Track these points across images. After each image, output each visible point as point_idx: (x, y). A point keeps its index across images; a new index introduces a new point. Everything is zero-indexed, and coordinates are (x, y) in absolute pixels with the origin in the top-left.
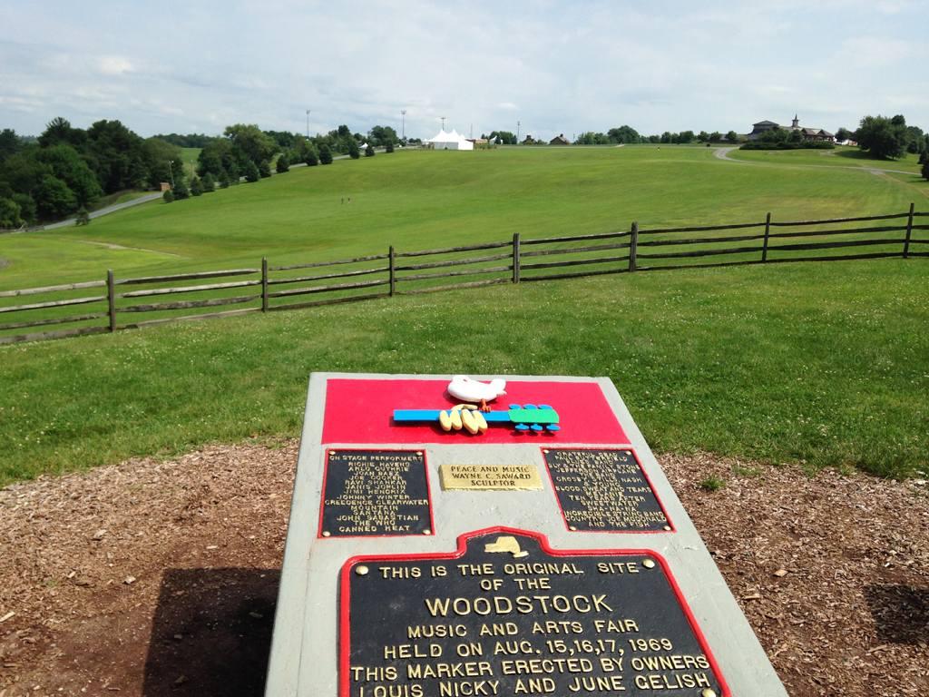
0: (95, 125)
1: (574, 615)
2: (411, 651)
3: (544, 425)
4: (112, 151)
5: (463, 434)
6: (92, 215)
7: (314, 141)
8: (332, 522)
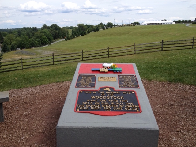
0: (51, 25)
1: (117, 99)
2: (87, 103)
3: (119, 71)
4: (55, 30)
5: (104, 72)
6: (52, 44)
7: (95, 26)
8: (78, 85)
